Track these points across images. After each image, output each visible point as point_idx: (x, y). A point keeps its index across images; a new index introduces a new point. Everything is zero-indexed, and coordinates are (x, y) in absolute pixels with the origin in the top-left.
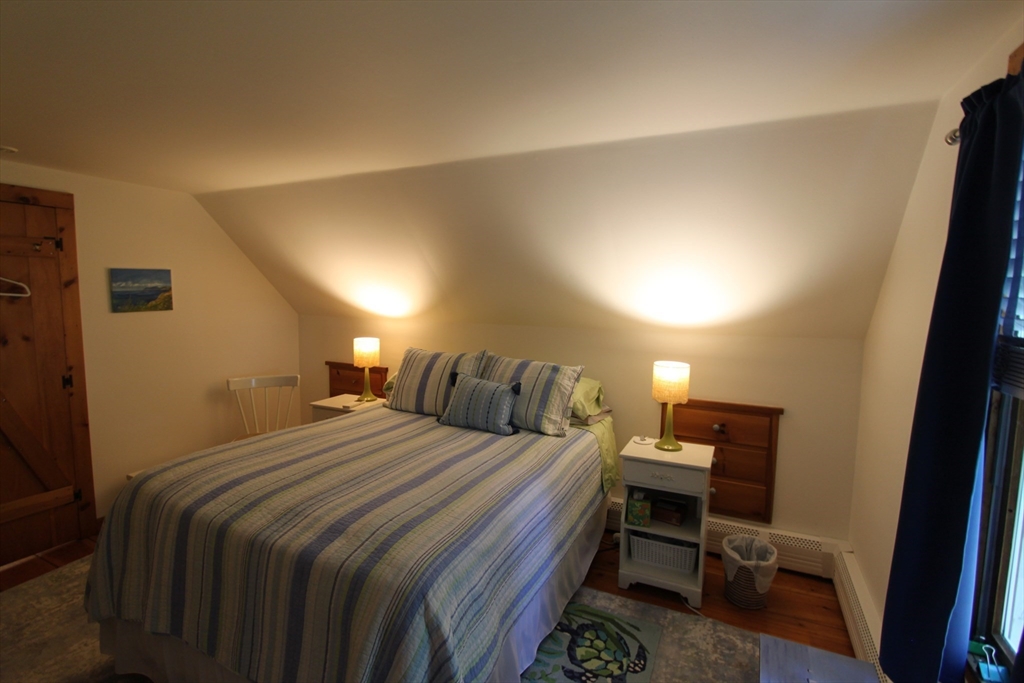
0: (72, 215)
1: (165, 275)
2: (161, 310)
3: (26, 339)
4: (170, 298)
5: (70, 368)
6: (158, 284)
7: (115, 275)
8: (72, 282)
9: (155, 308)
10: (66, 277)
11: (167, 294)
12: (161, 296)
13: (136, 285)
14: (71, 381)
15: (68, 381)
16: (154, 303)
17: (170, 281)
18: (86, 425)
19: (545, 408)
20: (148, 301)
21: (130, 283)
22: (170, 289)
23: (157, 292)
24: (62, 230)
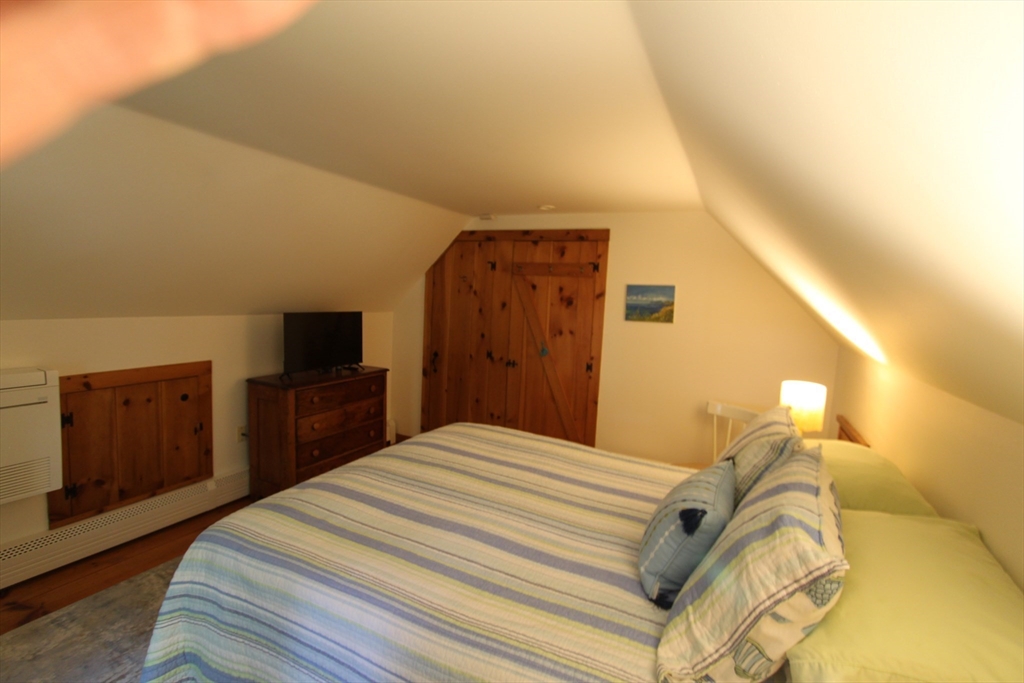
0: (607, 246)
1: (669, 290)
2: (662, 321)
3: (571, 333)
4: (672, 312)
5: (592, 358)
6: (662, 299)
7: (631, 290)
8: (601, 295)
9: (657, 320)
10: (597, 292)
11: (669, 308)
12: (664, 310)
13: (645, 299)
14: (591, 367)
15: (589, 368)
16: (656, 315)
17: (673, 296)
18: (596, 403)
19: (699, 596)
20: (652, 313)
21: (640, 297)
22: (672, 304)
23: (661, 305)
24: (599, 257)
